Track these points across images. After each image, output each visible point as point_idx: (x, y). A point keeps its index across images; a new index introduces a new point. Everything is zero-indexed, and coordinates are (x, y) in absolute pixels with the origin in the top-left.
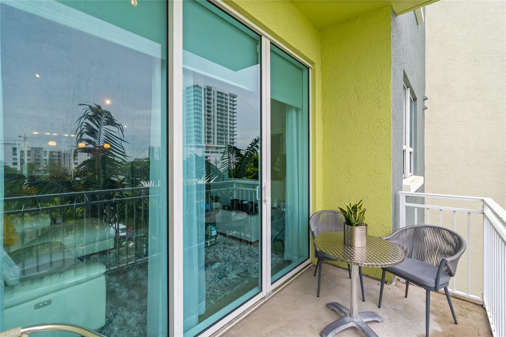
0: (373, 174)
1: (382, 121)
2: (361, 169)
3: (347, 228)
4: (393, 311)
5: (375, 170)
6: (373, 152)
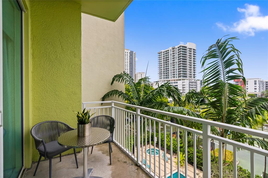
0: (71, 94)
1: (77, 65)
2: (64, 92)
3: (81, 127)
4: (92, 163)
5: (72, 92)
6: (72, 81)
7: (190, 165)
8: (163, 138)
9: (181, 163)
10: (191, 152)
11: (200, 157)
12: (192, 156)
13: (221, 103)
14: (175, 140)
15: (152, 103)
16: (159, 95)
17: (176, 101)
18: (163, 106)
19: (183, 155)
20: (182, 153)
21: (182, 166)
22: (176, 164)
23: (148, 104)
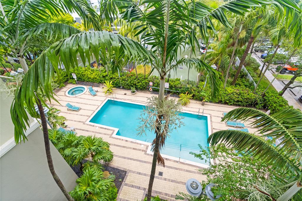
7: (118, 89)
8: (83, 73)
9: (110, 91)
10: (116, 77)
11: (125, 79)
12: (118, 81)
13: (162, 15)
14: (98, 71)
15: (38, 27)
16: (46, 5)
17: (87, 17)
18: (64, 31)
19: (109, 82)
20: (108, 81)
21: (112, 93)
22: (105, 93)
23: (27, 31)
